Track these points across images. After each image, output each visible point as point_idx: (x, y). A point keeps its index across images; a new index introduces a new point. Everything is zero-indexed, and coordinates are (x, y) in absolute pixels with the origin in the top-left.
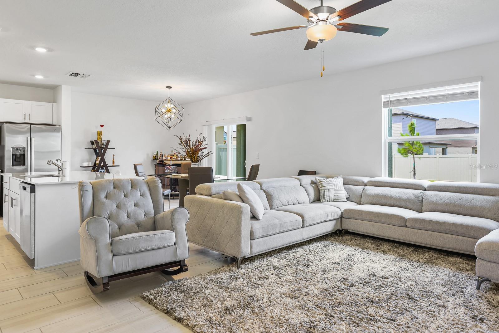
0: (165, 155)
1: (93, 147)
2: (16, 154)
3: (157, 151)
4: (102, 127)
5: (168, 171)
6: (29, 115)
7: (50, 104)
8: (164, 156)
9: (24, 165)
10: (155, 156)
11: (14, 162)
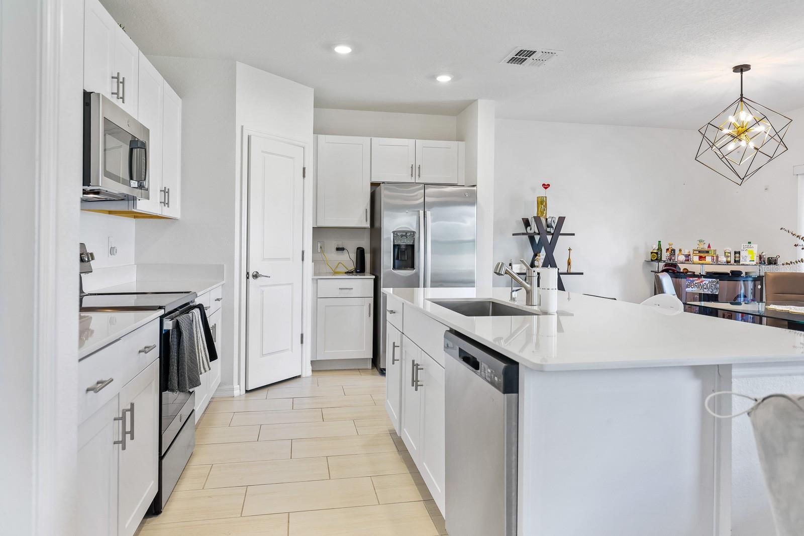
0: (680, 250)
1: (529, 231)
2: (399, 245)
3: (660, 242)
4: (546, 188)
5: (694, 289)
6: (419, 168)
7: (454, 144)
8: (677, 252)
9: (412, 266)
10: (657, 253)
11: (396, 261)
